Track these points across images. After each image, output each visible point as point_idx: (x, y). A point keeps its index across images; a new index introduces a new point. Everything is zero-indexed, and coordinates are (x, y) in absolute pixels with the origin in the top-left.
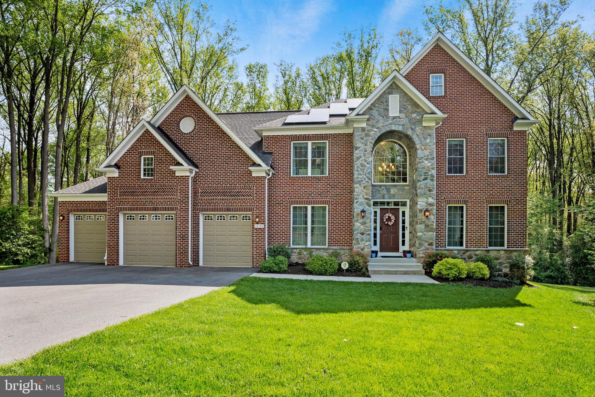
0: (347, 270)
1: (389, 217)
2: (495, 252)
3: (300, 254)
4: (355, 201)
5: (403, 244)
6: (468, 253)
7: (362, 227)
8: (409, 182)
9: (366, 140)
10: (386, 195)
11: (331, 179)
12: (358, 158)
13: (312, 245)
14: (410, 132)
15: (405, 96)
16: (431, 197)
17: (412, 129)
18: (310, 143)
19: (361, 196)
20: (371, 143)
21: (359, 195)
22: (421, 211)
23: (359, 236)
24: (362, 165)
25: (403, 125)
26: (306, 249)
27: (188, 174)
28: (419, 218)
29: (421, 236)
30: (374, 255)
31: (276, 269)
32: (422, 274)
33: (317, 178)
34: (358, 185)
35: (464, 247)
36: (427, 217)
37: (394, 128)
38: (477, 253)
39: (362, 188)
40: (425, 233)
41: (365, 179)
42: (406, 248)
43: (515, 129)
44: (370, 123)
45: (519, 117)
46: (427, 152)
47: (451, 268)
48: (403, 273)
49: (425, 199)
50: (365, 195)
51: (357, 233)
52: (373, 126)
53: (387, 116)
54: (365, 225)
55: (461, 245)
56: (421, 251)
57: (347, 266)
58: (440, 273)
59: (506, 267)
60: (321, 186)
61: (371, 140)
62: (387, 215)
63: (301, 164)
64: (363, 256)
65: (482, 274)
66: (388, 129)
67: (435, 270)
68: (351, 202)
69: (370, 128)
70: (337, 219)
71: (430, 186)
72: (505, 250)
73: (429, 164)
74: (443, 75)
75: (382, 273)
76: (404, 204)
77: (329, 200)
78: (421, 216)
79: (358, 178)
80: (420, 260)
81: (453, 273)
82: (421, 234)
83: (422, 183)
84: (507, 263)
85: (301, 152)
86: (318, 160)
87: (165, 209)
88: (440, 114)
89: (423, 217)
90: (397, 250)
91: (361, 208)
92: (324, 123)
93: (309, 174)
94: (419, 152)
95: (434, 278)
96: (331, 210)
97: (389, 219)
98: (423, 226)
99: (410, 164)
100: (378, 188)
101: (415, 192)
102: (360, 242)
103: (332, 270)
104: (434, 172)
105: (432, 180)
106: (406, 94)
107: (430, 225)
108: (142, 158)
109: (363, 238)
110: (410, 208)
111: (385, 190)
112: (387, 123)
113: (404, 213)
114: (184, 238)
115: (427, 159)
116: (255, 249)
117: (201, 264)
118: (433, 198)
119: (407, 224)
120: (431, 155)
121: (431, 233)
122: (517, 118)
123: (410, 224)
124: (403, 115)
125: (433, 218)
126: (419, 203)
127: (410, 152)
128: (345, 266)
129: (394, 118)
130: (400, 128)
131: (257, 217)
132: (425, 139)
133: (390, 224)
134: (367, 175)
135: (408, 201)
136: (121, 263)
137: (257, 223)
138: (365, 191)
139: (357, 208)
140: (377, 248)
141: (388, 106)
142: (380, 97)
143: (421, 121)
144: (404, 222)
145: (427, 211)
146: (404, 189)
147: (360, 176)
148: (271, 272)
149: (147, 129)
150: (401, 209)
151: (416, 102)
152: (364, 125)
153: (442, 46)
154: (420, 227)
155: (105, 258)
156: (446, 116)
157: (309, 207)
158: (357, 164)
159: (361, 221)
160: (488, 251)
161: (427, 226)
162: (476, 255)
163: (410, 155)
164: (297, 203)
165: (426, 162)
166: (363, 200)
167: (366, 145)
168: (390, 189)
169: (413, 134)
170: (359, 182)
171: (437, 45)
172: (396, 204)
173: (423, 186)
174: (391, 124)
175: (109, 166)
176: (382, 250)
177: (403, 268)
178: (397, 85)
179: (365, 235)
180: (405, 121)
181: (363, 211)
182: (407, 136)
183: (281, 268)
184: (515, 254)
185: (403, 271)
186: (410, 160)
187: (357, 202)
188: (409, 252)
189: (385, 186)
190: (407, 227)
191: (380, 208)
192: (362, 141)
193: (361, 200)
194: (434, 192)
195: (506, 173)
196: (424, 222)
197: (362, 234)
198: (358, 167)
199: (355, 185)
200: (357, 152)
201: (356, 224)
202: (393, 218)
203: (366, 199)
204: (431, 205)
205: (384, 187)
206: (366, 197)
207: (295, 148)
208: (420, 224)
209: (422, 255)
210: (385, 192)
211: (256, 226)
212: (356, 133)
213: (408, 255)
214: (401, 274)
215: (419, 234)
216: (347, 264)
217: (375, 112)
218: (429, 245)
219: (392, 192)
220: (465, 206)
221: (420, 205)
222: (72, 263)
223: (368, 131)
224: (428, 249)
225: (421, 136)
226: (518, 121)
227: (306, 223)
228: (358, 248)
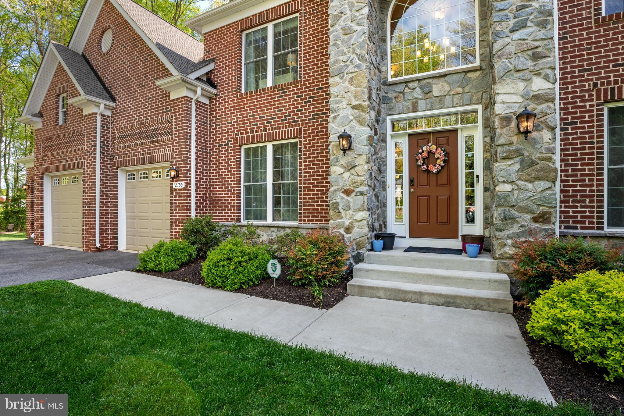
1: (431, 153)
4: (332, 115)
5: (468, 217)
7: (346, 175)
8: (481, 60)
10: (420, 102)
11: (304, 85)
12: (337, 18)
13: (274, 219)
16: (539, 74)
18: (270, 28)
19: (344, 104)
21: (339, 102)
22: (506, 120)
23: (339, 198)
24: (346, 30)
27: (94, 110)
28: (502, 141)
29: (507, 196)
30: (379, 244)
32: (503, 311)
34: (337, 79)
36: (526, 132)
39: (347, 83)
40: (521, 183)
41: (352, 60)
48: (442, 300)
49: (521, 86)
50: (353, 99)
51: (336, 191)
54: (352, 171)
56: (508, 237)
57: (279, 272)
60: (288, 102)
62: (425, 148)
67: (542, 312)
70: (316, 164)
71: (537, 44)
75: (381, 294)
76: (469, 118)
77: (301, 129)
78: (506, 135)
79: (336, 62)
80: (506, 265)
82: (507, 187)
83: (508, 40)
89: (515, 139)
90: (454, 234)
91: (343, 131)
93: (270, 84)
96: (305, 148)
98: (513, 165)
100: (400, 88)
102: (343, 213)
105: (545, 25)
107: (539, 159)
108: (61, 97)
109: (349, 202)
111: (418, 89)
113: (470, 139)
117: (121, 247)
118: (546, 78)
119: (479, 169)
121: (542, 185)
123: (485, 166)
125: (550, 138)
126: (499, 98)
133: (433, 169)
134: (358, 51)
136: (48, 242)
137: (177, 180)
138: (353, 88)
139: (335, 132)
140: (403, 228)
144: (470, 166)
145: (527, 115)
146: (468, 81)
147: (341, 58)
150: (463, 130)
154: (503, 167)
157: (270, 147)
158: (335, 31)
161: (528, 164)
164: (249, 140)
166: (349, 111)
168: (430, 85)
170: (340, 72)
172: (449, 119)
173: (512, 48)
176: (412, 232)
177: (447, 284)
179: (354, 194)
181: (343, 136)
185: (440, 295)
187: (335, 117)
189: (419, 80)
190: (477, 176)
191: (410, 135)
193: (345, 112)
194: (555, 58)
196: (519, 153)
197: (348, 192)
199: (331, 80)
200: (335, 3)
201: (333, 169)
202: (439, 154)
203: (354, 107)
204: (537, 98)
205: (415, 84)
206: (355, 103)
207: (249, 43)
208: (504, 158)
209: (509, 250)
210: (417, 93)
211: (174, 185)
214: (434, 304)
215: (503, 188)
218: (535, 220)
219: (436, 91)
221: (503, 103)
224: (530, 232)
227: (265, 176)
228: (339, 226)
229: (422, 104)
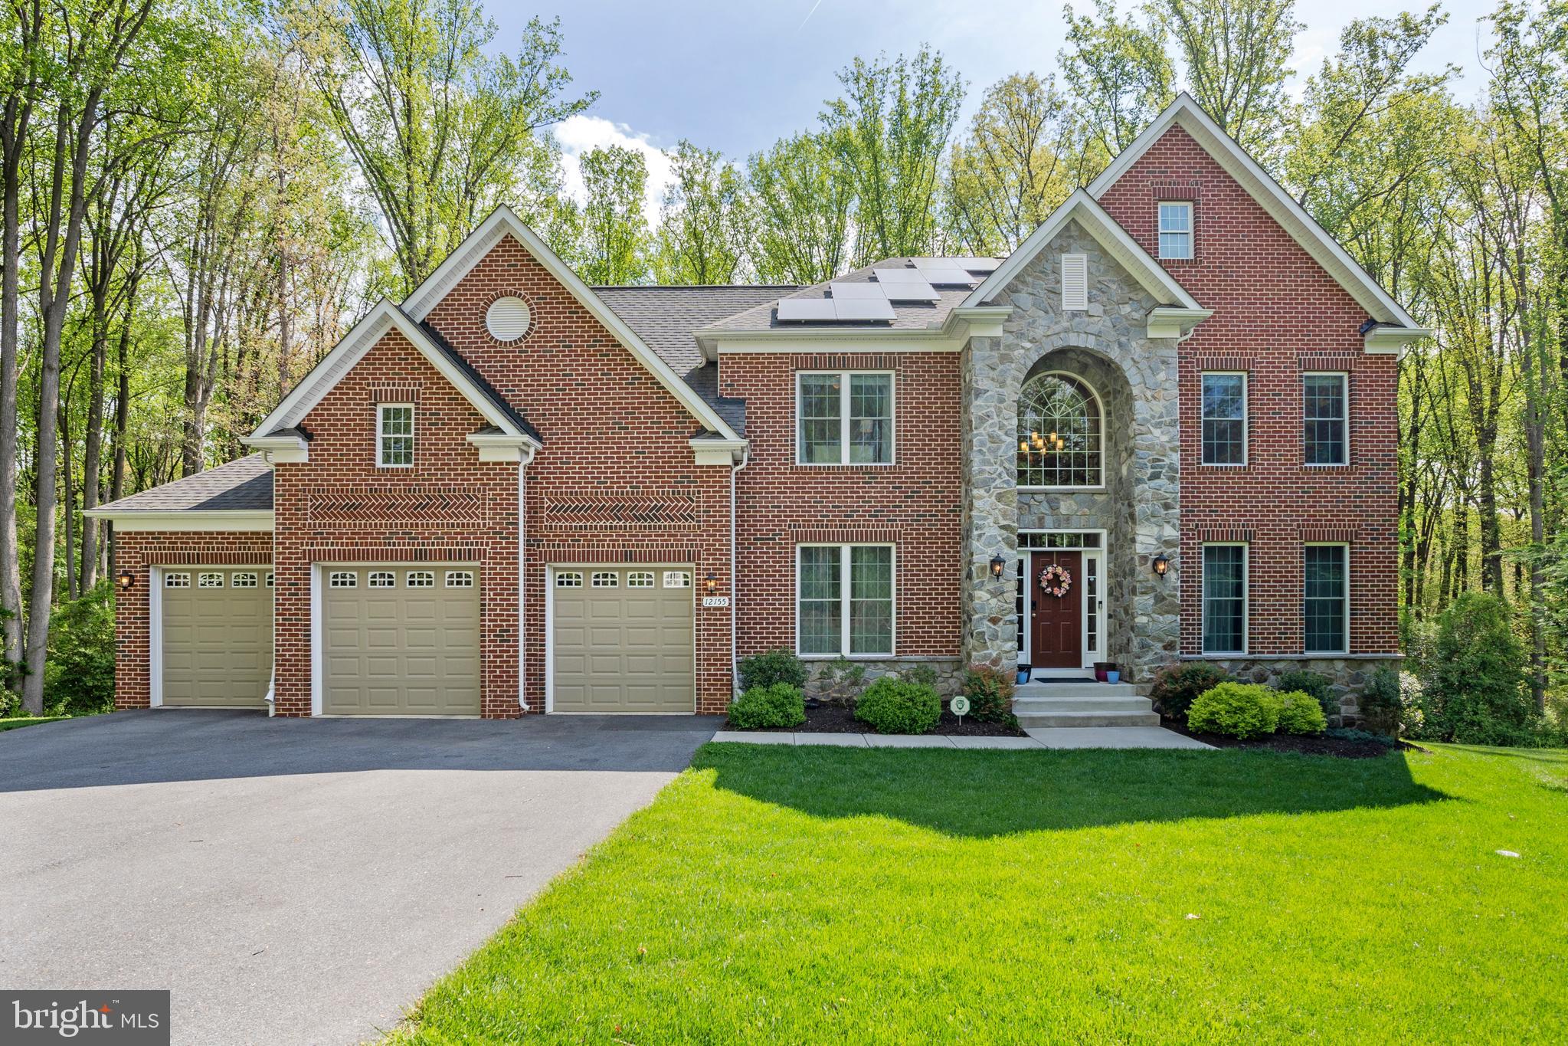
0: (966, 718)
1: (1056, 576)
2: (1323, 665)
3: (825, 675)
4: (976, 533)
5: (1092, 646)
6: (1256, 669)
7: (993, 602)
8: (1107, 483)
9: (1003, 373)
10: (1047, 517)
11: (904, 473)
12: (982, 420)
13: (852, 651)
14: (1114, 354)
15: (1102, 257)
16: (1168, 522)
17: (1120, 345)
18: (845, 378)
20: (1015, 379)
21: (984, 518)
22: (1144, 559)
23: (985, 627)
24: (993, 438)
25: (1098, 335)
26: (843, 662)
27: (515, 456)
28: (1141, 578)
29: (1144, 626)
30: (1024, 675)
31: (777, 718)
32: (1153, 725)
33: (867, 471)
34: (982, 492)
35: (1245, 653)
36: (1162, 575)
37: (1074, 340)
38: (1279, 666)
39: (993, 498)
40: (1155, 616)
41: (1000, 474)
42: (1101, 655)
43: (1369, 350)
44: (1014, 326)
45: (1379, 319)
46: (1158, 407)
47: (1242, 710)
48: (1107, 722)
49: (1156, 530)
50: (1000, 518)
51: (981, 619)
52: (1020, 335)
53: (1057, 311)
54: (1000, 598)
55: (1238, 646)
56: (1145, 664)
57: (966, 709)
58: (1210, 722)
59: (1348, 703)
60: (879, 492)
61: (1016, 371)
62: (1050, 569)
63: (823, 433)
64: (1002, 680)
65: (1310, 723)
66: (1059, 344)
67: (1198, 710)
68: (960, 536)
69: (1011, 339)
70: (922, 580)
71: (1168, 495)
72: (1346, 660)
73: (1164, 438)
74: (1190, 205)
75: (1052, 723)
76: (1092, 540)
77: (900, 531)
78: (1144, 572)
79: (981, 472)
80: (1143, 689)
81: (1248, 721)
82: (1144, 620)
83: (1146, 486)
84: (1353, 691)
85: (821, 401)
86: (867, 423)
87: (449, 555)
88: (1193, 308)
89: (1150, 576)
90: (1077, 663)
91: (991, 552)
92: (885, 323)
93: (846, 461)
94: (1139, 405)
95: (1195, 735)
96: (906, 557)
97: (1056, 581)
98: (1148, 600)
99: (1109, 438)
100: (1026, 498)
101: (1125, 510)
102: (989, 643)
103: (929, 719)
104: (1175, 458)
105: (1172, 479)
106: (1105, 253)
107: (1168, 595)
108: (380, 408)
109: (996, 631)
110: (1110, 552)
111: (1045, 504)
112: (1057, 328)
113: (1092, 563)
114: (506, 636)
115: (1158, 425)
116: (704, 665)
117: (549, 709)
118: (1174, 526)
119: (1101, 594)
120: (1169, 414)
121: (1170, 617)
122: (1372, 323)
123: (1110, 594)
124: (1097, 309)
125: (1173, 577)
126: (1139, 539)
127: (1107, 404)
128: (960, 706)
129: (1075, 314)
130: (1090, 343)
131: (710, 577)
132: (1154, 372)
133: (1059, 593)
134: (1007, 465)
135: (1104, 534)
136: (317, 710)
137: (711, 593)
138: (1001, 506)
139: (982, 553)
140: (1025, 657)
141: (1058, 282)
142: (1037, 257)
143: (1143, 326)
144: (1091, 587)
145: (1160, 559)
146: (1094, 502)
147: (987, 468)
148: (761, 728)
149: (394, 329)
150: (1087, 554)
151: (1129, 276)
152: (998, 332)
153: (1189, 130)
154: (1142, 602)
155: (270, 696)
156: (1209, 313)
157: (846, 550)
158: (979, 435)
159: (990, 586)
160: (1305, 662)
161: (1160, 599)
162: (1276, 673)
163: (1108, 414)
164: (812, 537)
165: (1157, 432)
166: (995, 531)
167: (1002, 384)
168: (1057, 500)
169: (1123, 358)
170: (986, 484)
171: (1176, 126)
172: (1074, 539)
173: (1149, 495)
174: (1066, 331)
175: (280, 432)
176: (1039, 660)
177: (1103, 709)
178: (1081, 229)
179: (1001, 623)
180: (1102, 323)
181: (997, 561)
182: (1106, 366)
183: (788, 716)
184: (1371, 669)
185: (1105, 718)
186: (1109, 424)
187: (980, 536)
188: (1112, 667)
189: (1046, 493)
190: (1100, 602)
191: (1033, 553)
192: (992, 374)
193: (992, 531)
194: (1177, 510)
195: (1347, 463)
196: (1153, 589)
197: (994, 621)
198: (982, 444)
199: (975, 492)
200: (979, 402)
201: (978, 593)
202: (1066, 577)
203: (1003, 527)
204: (1168, 543)
205: (1041, 497)
206: (1003, 523)
207: (806, 389)
208: (1142, 593)
209: (1147, 675)
210: (1044, 508)
211: (707, 601)
212: (976, 353)
213: (1112, 675)
214: (1100, 726)
215: (1141, 620)
216: (967, 703)
217: (1024, 298)
218: (1165, 648)
219: (1064, 509)
220: (1246, 546)
221: (1142, 543)
222: (158, 711)
223: (1009, 347)
224: (1162, 659)
225: (1144, 365)
226: (1380, 331)
227: (836, 590)
228: (985, 657)
229: (1049, 520)
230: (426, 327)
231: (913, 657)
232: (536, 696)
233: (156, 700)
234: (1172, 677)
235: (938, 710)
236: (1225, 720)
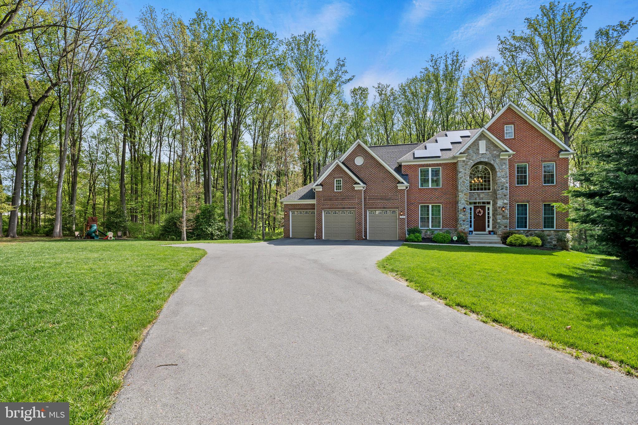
0: (456, 241)
1: (479, 211)
2: (548, 232)
3: (426, 232)
5: (488, 226)
6: (530, 232)
8: (492, 190)
9: (466, 167)
11: (443, 189)
12: (461, 178)
13: (432, 227)
14: (492, 162)
15: (489, 141)
16: (505, 199)
17: (494, 160)
18: (430, 169)
19: (463, 199)
20: (468, 169)
21: (461, 199)
22: (500, 207)
23: (462, 222)
24: (463, 182)
25: (488, 158)
26: (430, 230)
27: (362, 189)
28: (498, 212)
29: (500, 222)
30: (471, 233)
31: (416, 240)
33: (435, 189)
35: (527, 229)
36: (503, 211)
37: (482, 160)
38: (536, 232)
39: (464, 194)
40: (502, 220)
41: (465, 190)
42: (491, 229)
43: (561, 157)
44: (468, 157)
45: (563, 149)
46: (503, 174)
47: (517, 240)
48: (489, 243)
49: (502, 201)
52: (470, 159)
53: (478, 153)
54: (465, 216)
55: (526, 227)
56: (500, 231)
57: (456, 239)
58: (511, 242)
59: (555, 241)
60: (438, 193)
61: (468, 167)
63: (425, 181)
64: (465, 233)
65: (537, 243)
66: (479, 161)
67: (509, 240)
68: (456, 203)
69: (468, 160)
70: (448, 212)
71: (505, 193)
72: (554, 230)
73: (505, 180)
74: (513, 126)
75: (477, 242)
76: (489, 203)
77: (442, 202)
78: (499, 210)
79: (461, 189)
80: (499, 236)
81: (519, 242)
82: (500, 221)
83: (500, 191)
84: (556, 238)
85: (425, 173)
86: (435, 178)
87: (349, 208)
88: (511, 152)
89: (501, 211)
90: (485, 230)
91: (463, 206)
92: (439, 157)
93: (430, 187)
94: (498, 173)
95: (507, 245)
96: (444, 207)
97: (479, 212)
98: (501, 216)
99: (493, 180)
100: (472, 194)
101: (496, 196)
102: (462, 226)
103: (448, 241)
104: (508, 185)
105: (507, 190)
106: (490, 140)
107: (506, 215)
108: (335, 180)
109: (465, 223)
110: (493, 206)
112: (478, 157)
113: (488, 208)
114: (360, 224)
115: (503, 178)
116: (400, 230)
117: (368, 239)
118: (507, 200)
119: (491, 215)
120: (505, 175)
121: (506, 220)
122: (562, 150)
123: (493, 215)
124: (488, 153)
125: (507, 212)
126: (498, 203)
127: (492, 172)
128: (455, 238)
129: (482, 154)
130: (486, 160)
131: (401, 212)
132: (502, 166)
133: (480, 215)
134: (467, 187)
135: (491, 201)
136: (323, 238)
137: (402, 215)
138: (465, 196)
139: (461, 206)
140: (472, 229)
141: (479, 147)
142: (474, 142)
143: (499, 156)
144: (489, 213)
145: (503, 207)
146: (489, 195)
148: (413, 242)
149: (338, 164)
150: (487, 206)
151: (496, 145)
152: (464, 159)
153: (512, 108)
154: (499, 217)
155: (315, 235)
156: (515, 153)
157: (430, 206)
158: (460, 181)
159: (463, 214)
160: (543, 231)
161: (503, 216)
162: (535, 233)
163: (492, 174)
164: (423, 203)
165: (503, 179)
166: (464, 202)
167: (466, 170)
168: (480, 194)
169: (494, 163)
170: (462, 192)
171: (509, 107)
172: (484, 203)
173: (501, 193)
174: (481, 158)
175: (317, 185)
176: (475, 230)
178: (484, 135)
180: (489, 155)
181: (464, 208)
182: (491, 164)
183: (418, 240)
184: (561, 232)
185: (489, 241)
186: (492, 177)
187: (460, 203)
188: (492, 231)
189: (477, 193)
190: (491, 217)
191: (474, 206)
192: (463, 168)
193: (463, 201)
194: (508, 196)
195: (555, 184)
196: (502, 214)
197: (464, 221)
198: (461, 183)
199: (459, 193)
200: (460, 174)
201: (460, 215)
204: (505, 204)
206: (466, 200)
207: (421, 171)
208: (499, 215)
209: (500, 233)
210: (477, 196)
211: (401, 217)
212: (459, 164)
213: (492, 233)
215: (499, 221)
216: (457, 238)
217: (471, 151)
218: (505, 227)
219: (481, 196)
220: (528, 204)
222: (291, 238)
223: (467, 162)
224: (504, 230)
225: (499, 164)
226: (562, 153)
227: (428, 214)
228: (462, 229)
229: (478, 199)
230: (343, 163)
231: (446, 229)
232: (366, 236)
233: (291, 236)
234: (505, 234)
235: (450, 239)
236: (513, 242)
